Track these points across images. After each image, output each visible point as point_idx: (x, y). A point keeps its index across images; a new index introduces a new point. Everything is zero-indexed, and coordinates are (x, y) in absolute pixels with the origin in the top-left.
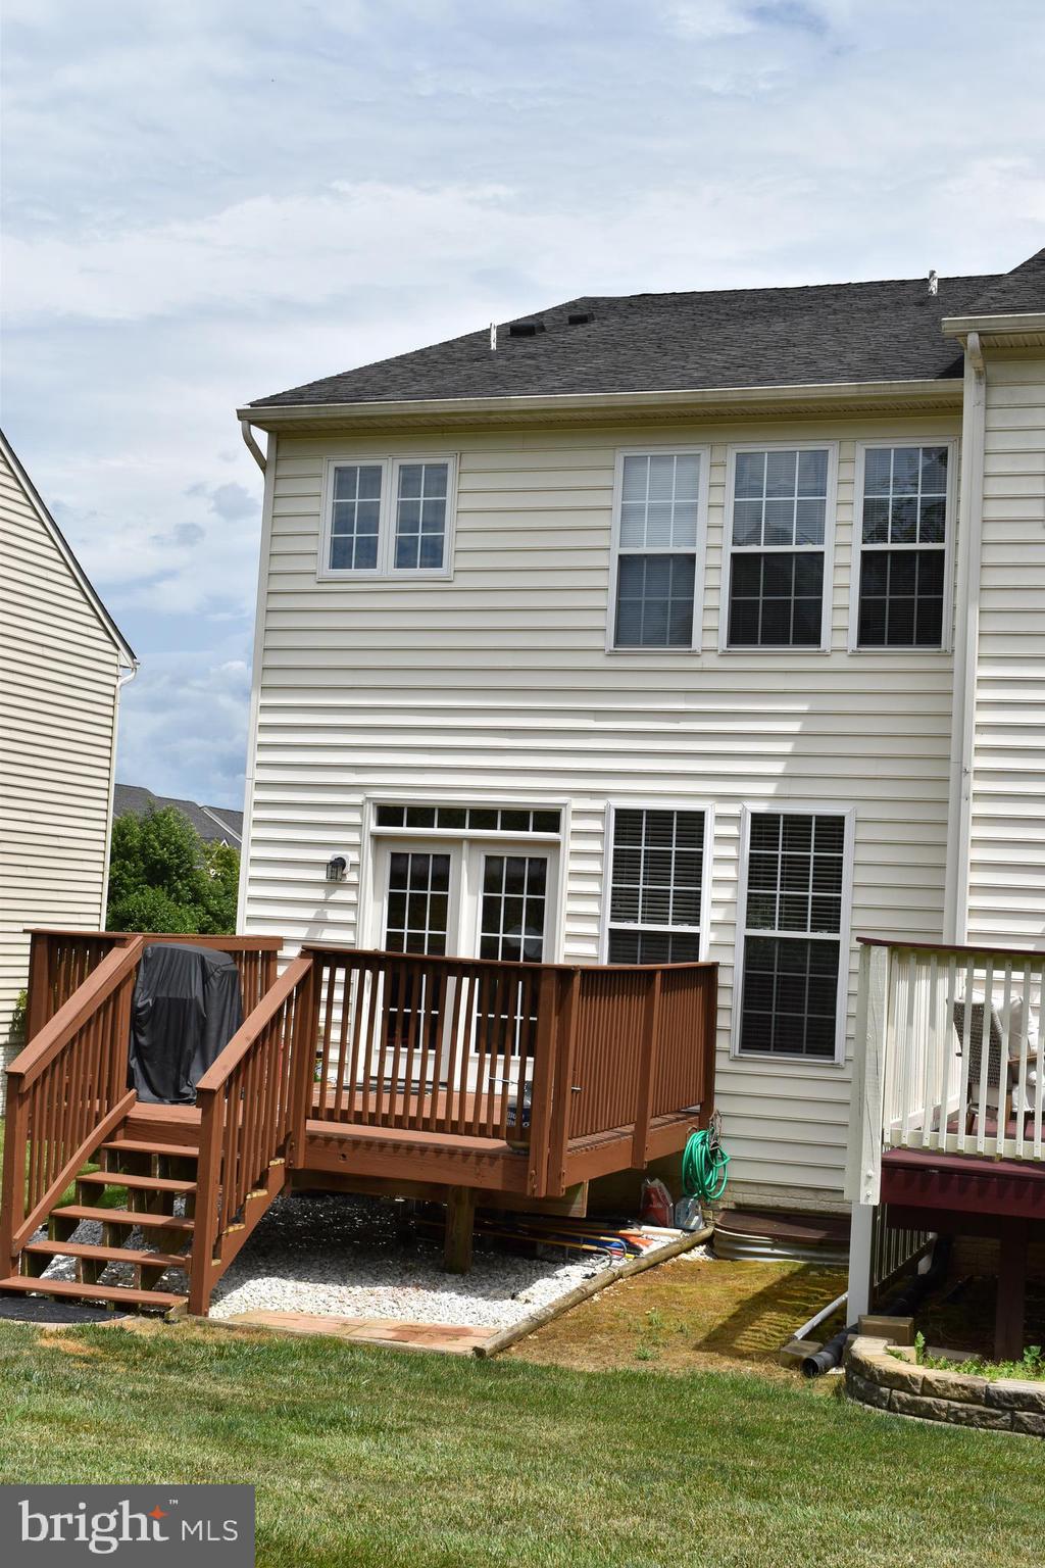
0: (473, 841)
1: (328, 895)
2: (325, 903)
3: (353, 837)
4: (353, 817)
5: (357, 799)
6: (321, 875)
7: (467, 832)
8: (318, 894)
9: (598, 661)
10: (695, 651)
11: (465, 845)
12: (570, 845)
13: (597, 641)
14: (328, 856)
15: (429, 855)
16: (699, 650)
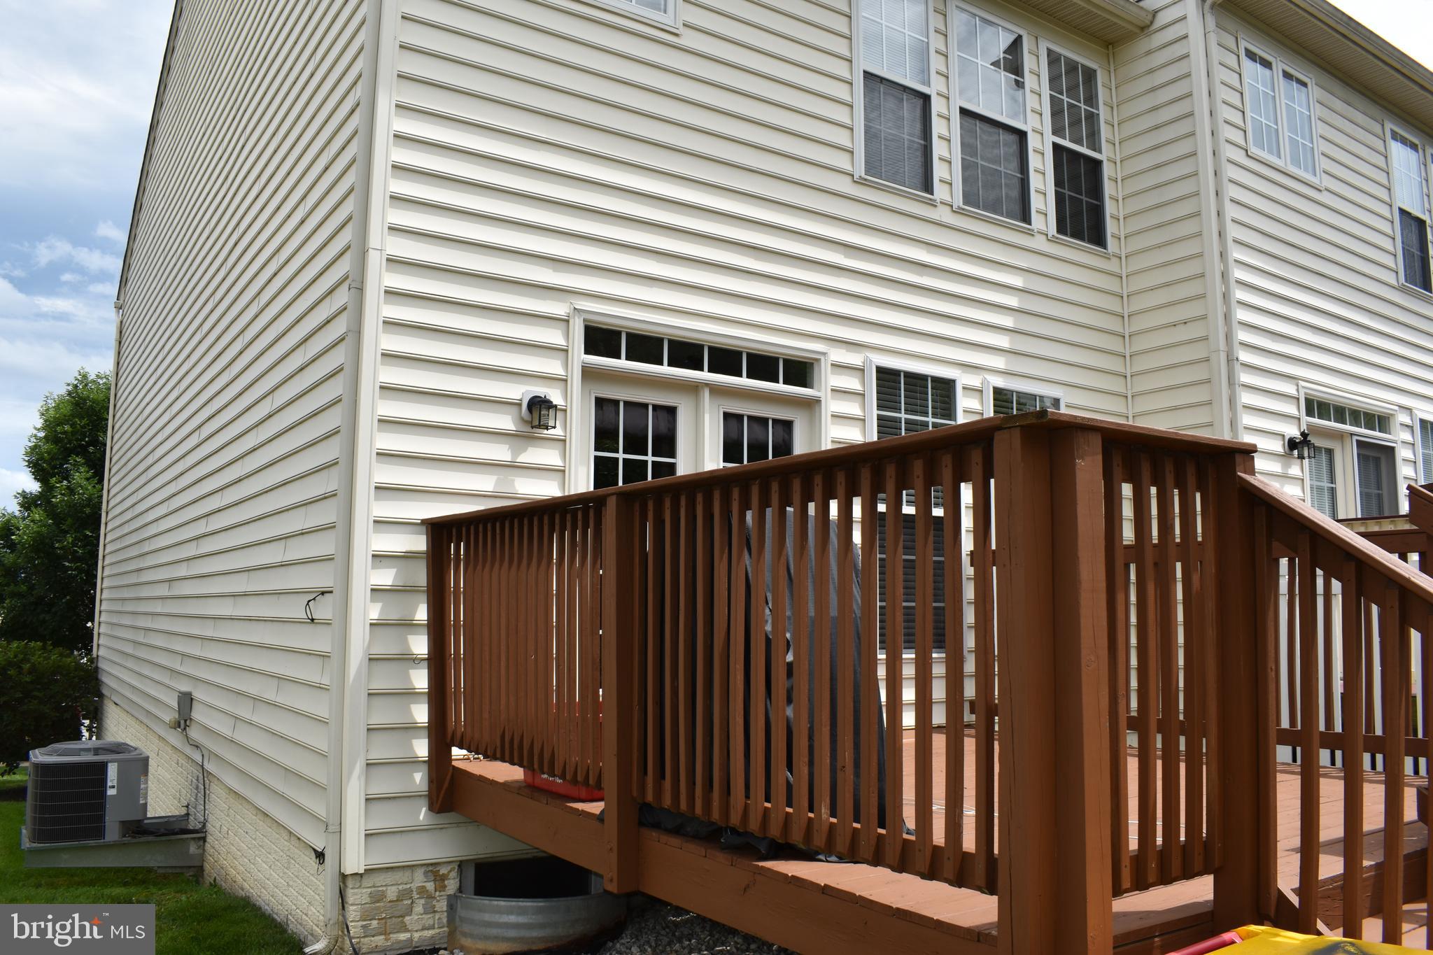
0: (717, 390)
1: (516, 452)
2: (512, 466)
3: (554, 367)
4: (554, 336)
5: (558, 308)
6: (506, 422)
7: (705, 375)
8: (500, 452)
9: (844, 186)
10: (935, 201)
11: (707, 393)
12: (833, 405)
13: (842, 162)
14: (519, 392)
15: (645, 406)
16: (938, 201)
